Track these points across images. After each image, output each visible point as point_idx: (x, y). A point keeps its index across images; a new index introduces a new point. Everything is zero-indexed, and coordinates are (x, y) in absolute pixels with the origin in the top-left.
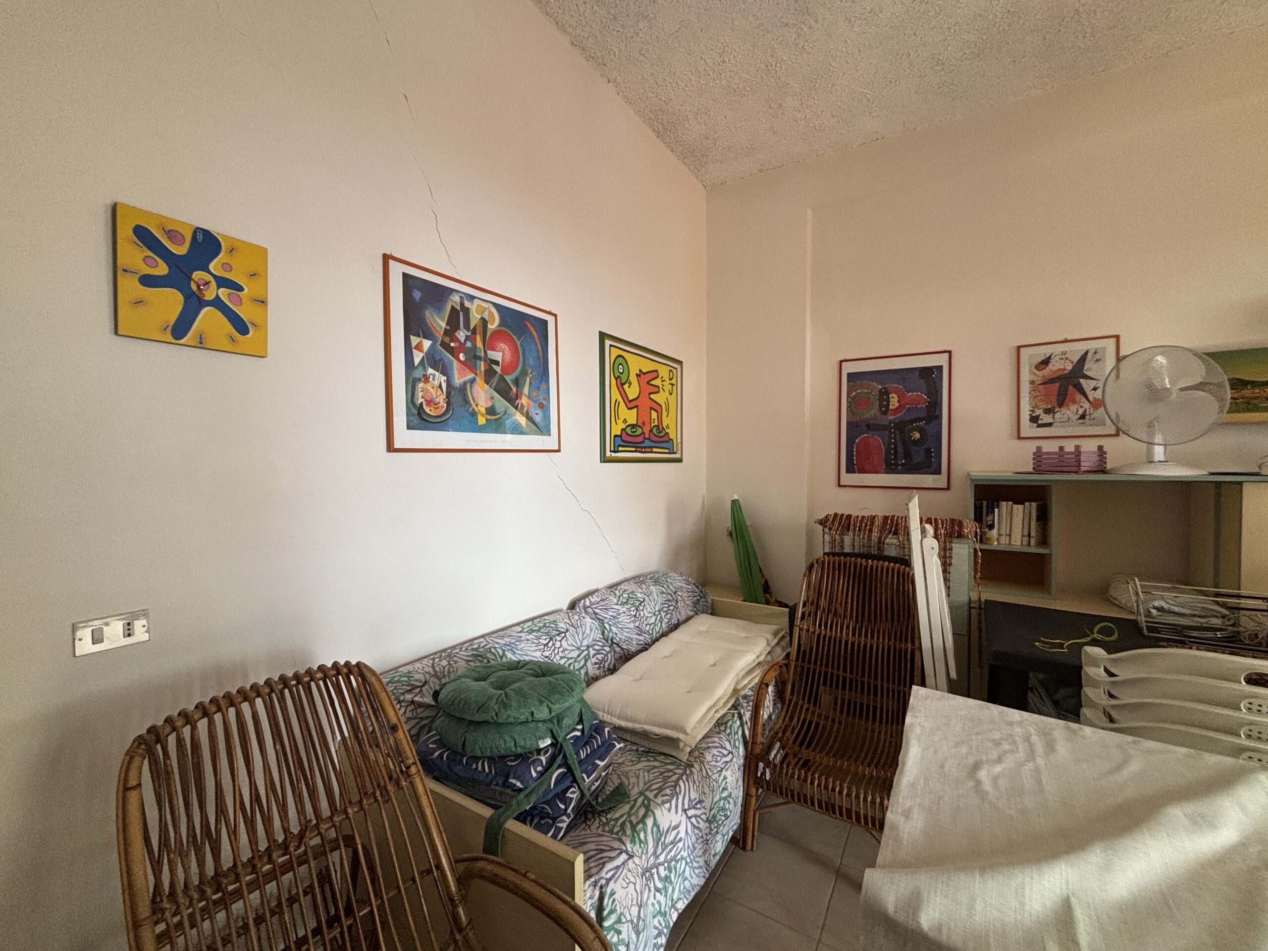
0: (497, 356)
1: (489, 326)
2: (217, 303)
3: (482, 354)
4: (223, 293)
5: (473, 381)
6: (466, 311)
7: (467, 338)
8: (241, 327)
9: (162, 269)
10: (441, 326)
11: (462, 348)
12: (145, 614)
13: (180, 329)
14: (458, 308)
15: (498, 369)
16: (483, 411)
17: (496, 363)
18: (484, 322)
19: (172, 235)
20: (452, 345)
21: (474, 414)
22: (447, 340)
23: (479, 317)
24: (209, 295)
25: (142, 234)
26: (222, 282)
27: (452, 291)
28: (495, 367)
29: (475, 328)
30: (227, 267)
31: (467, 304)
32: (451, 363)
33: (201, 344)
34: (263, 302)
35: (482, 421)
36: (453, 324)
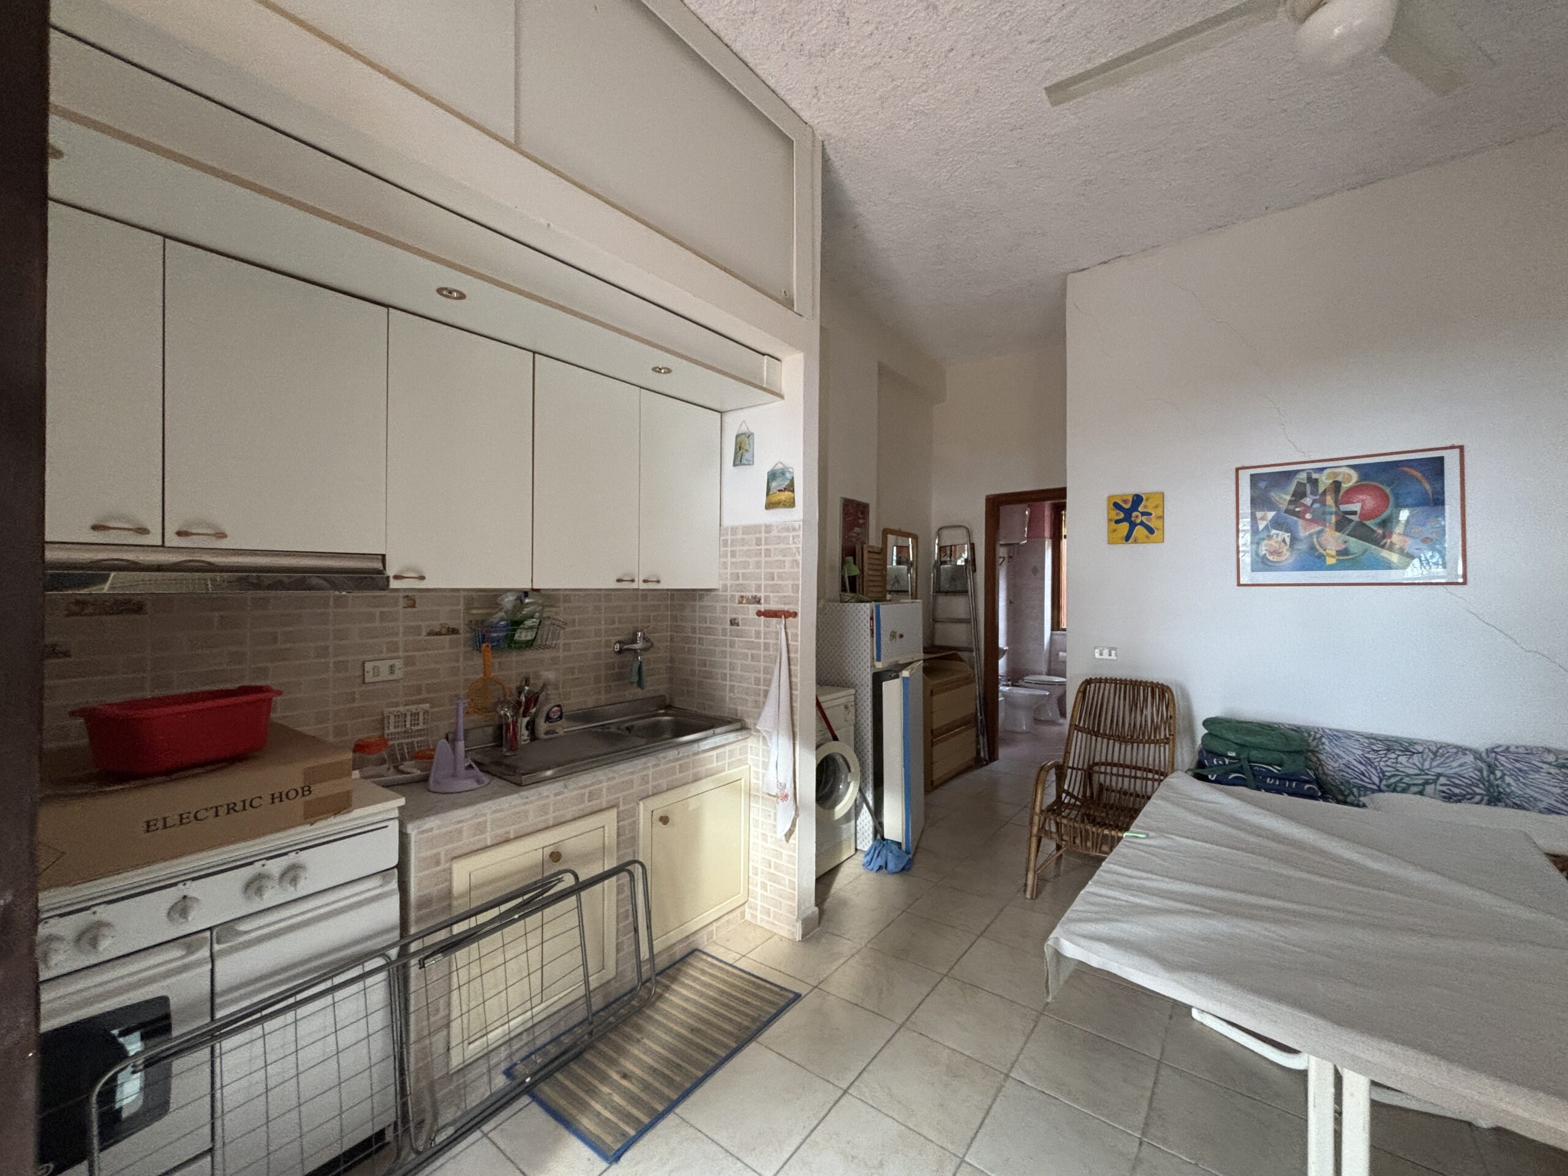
0: (1356, 507)
1: (1343, 485)
2: (1142, 524)
3: (1334, 509)
4: (1144, 519)
5: (1320, 532)
6: (1314, 483)
7: (1314, 502)
8: (1151, 531)
9: (1122, 516)
10: (1285, 500)
11: (1307, 509)
12: (1115, 649)
13: (1127, 538)
14: (1305, 481)
15: (1355, 518)
16: (1334, 553)
17: (1354, 513)
18: (1337, 485)
19: (1125, 502)
20: (1297, 509)
21: (1321, 557)
22: (1292, 507)
23: (1331, 481)
24: (1138, 521)
25: (1116, 506)
26: (1143, 514)
27: (1296, 472)
28: (1350, 517)
29: (1325, 492)
30: (1145, 507)
31: (1315, 476)
32: (1296, 523)
33: (1135, 541)
34: (1161, 517)
35: (1330, 561)
36: (1299, 495)
